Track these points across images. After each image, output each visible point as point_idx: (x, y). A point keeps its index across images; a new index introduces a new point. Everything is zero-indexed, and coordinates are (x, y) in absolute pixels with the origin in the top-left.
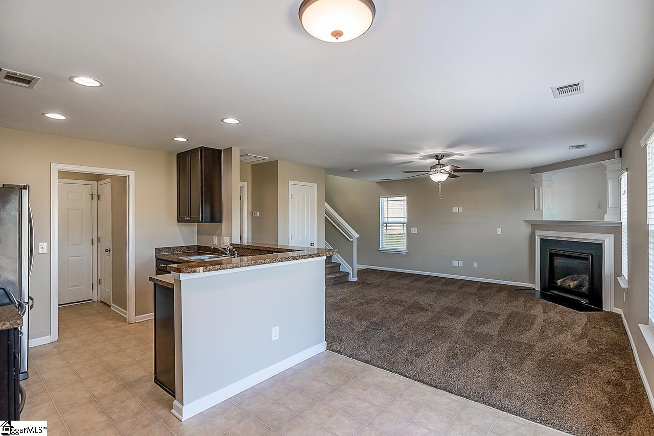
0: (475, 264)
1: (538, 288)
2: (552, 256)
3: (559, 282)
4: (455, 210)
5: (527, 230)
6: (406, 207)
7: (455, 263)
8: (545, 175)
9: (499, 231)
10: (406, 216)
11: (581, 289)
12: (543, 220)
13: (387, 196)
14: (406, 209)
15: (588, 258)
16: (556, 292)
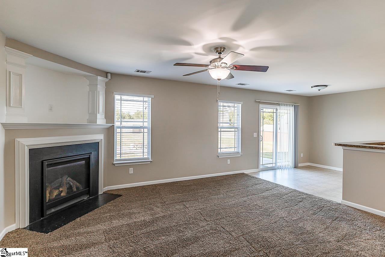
16: (53, 210)
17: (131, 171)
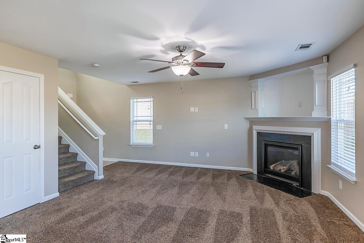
0: (208, 154)
1: (255, 172)
2: (266, 146)
3: (272, 167)
4: (192, 109)
5: (247, 125)
6: (152, 107)
7: (192, 154)
8: (260, 81)
9: (226, 126)
10: (152, 115)
11: (289, 173)
12: (259, 117)
13: (137, 98)
14: (152, 109)
15: (298, 148)
16: (270, 176)
17: (341, 185)
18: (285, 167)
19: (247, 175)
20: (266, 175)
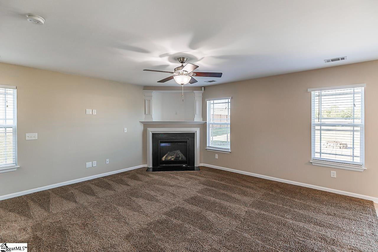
0: (108, 160)
1: (151, 166)
3: (163, 158)
4: (89, 111)
5: (141, 128)
7: (89, 164)
9: (126, 130)
11: (178, 159)
16: (164, 165)
17: (217, 156)
18: (173, 156)
19: (148, 169)
20: (161, 165)
